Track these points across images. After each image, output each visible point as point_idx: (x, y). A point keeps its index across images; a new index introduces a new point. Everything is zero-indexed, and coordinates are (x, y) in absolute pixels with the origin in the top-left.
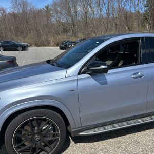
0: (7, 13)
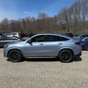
0: (35, 19)
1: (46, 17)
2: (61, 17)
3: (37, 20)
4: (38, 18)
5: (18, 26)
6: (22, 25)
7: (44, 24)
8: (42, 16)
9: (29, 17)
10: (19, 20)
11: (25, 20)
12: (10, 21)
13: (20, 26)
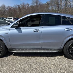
0: (30, 6)
1: (39, 4)
2: (53, 3)
3: (31, 6)
4: (32, 5)
5: (14, 11)
6: (18, 11)
7: (37, 10)
8: (36, 3)
9: (24, 4)
10: (15, 6)
11: (21, 6)
12: (7, 8)
13: (16, 12)
